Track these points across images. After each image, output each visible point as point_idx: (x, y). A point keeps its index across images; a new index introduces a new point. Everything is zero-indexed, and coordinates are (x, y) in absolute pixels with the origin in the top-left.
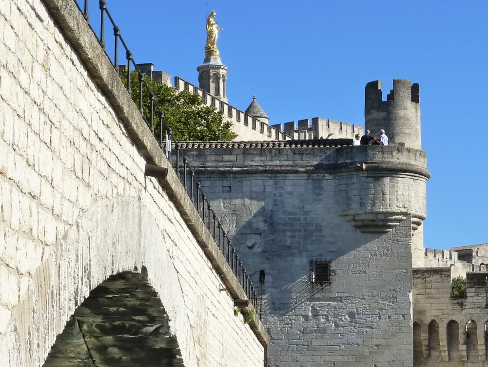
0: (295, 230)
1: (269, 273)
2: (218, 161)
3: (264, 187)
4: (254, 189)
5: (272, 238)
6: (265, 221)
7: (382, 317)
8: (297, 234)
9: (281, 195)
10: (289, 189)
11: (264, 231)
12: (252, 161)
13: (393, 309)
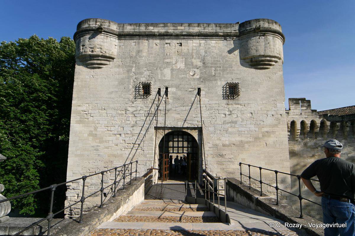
0: (217, 67)
1: (203, 90)
2: (175, 30)
3: (200, 43)
4: (194, 45)
5: (205, 70)
6: (200, 61)
7: (269, 116)
8: (218, 69)
9: (209, 48)
10: (213, 45)
11: (200, 67)
12: (193, 30)
13: (275, 111)
